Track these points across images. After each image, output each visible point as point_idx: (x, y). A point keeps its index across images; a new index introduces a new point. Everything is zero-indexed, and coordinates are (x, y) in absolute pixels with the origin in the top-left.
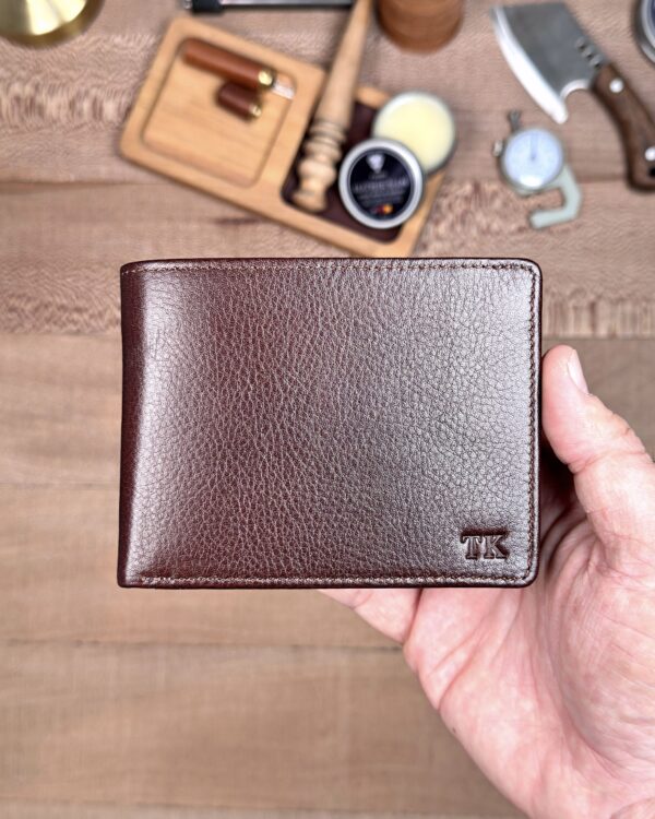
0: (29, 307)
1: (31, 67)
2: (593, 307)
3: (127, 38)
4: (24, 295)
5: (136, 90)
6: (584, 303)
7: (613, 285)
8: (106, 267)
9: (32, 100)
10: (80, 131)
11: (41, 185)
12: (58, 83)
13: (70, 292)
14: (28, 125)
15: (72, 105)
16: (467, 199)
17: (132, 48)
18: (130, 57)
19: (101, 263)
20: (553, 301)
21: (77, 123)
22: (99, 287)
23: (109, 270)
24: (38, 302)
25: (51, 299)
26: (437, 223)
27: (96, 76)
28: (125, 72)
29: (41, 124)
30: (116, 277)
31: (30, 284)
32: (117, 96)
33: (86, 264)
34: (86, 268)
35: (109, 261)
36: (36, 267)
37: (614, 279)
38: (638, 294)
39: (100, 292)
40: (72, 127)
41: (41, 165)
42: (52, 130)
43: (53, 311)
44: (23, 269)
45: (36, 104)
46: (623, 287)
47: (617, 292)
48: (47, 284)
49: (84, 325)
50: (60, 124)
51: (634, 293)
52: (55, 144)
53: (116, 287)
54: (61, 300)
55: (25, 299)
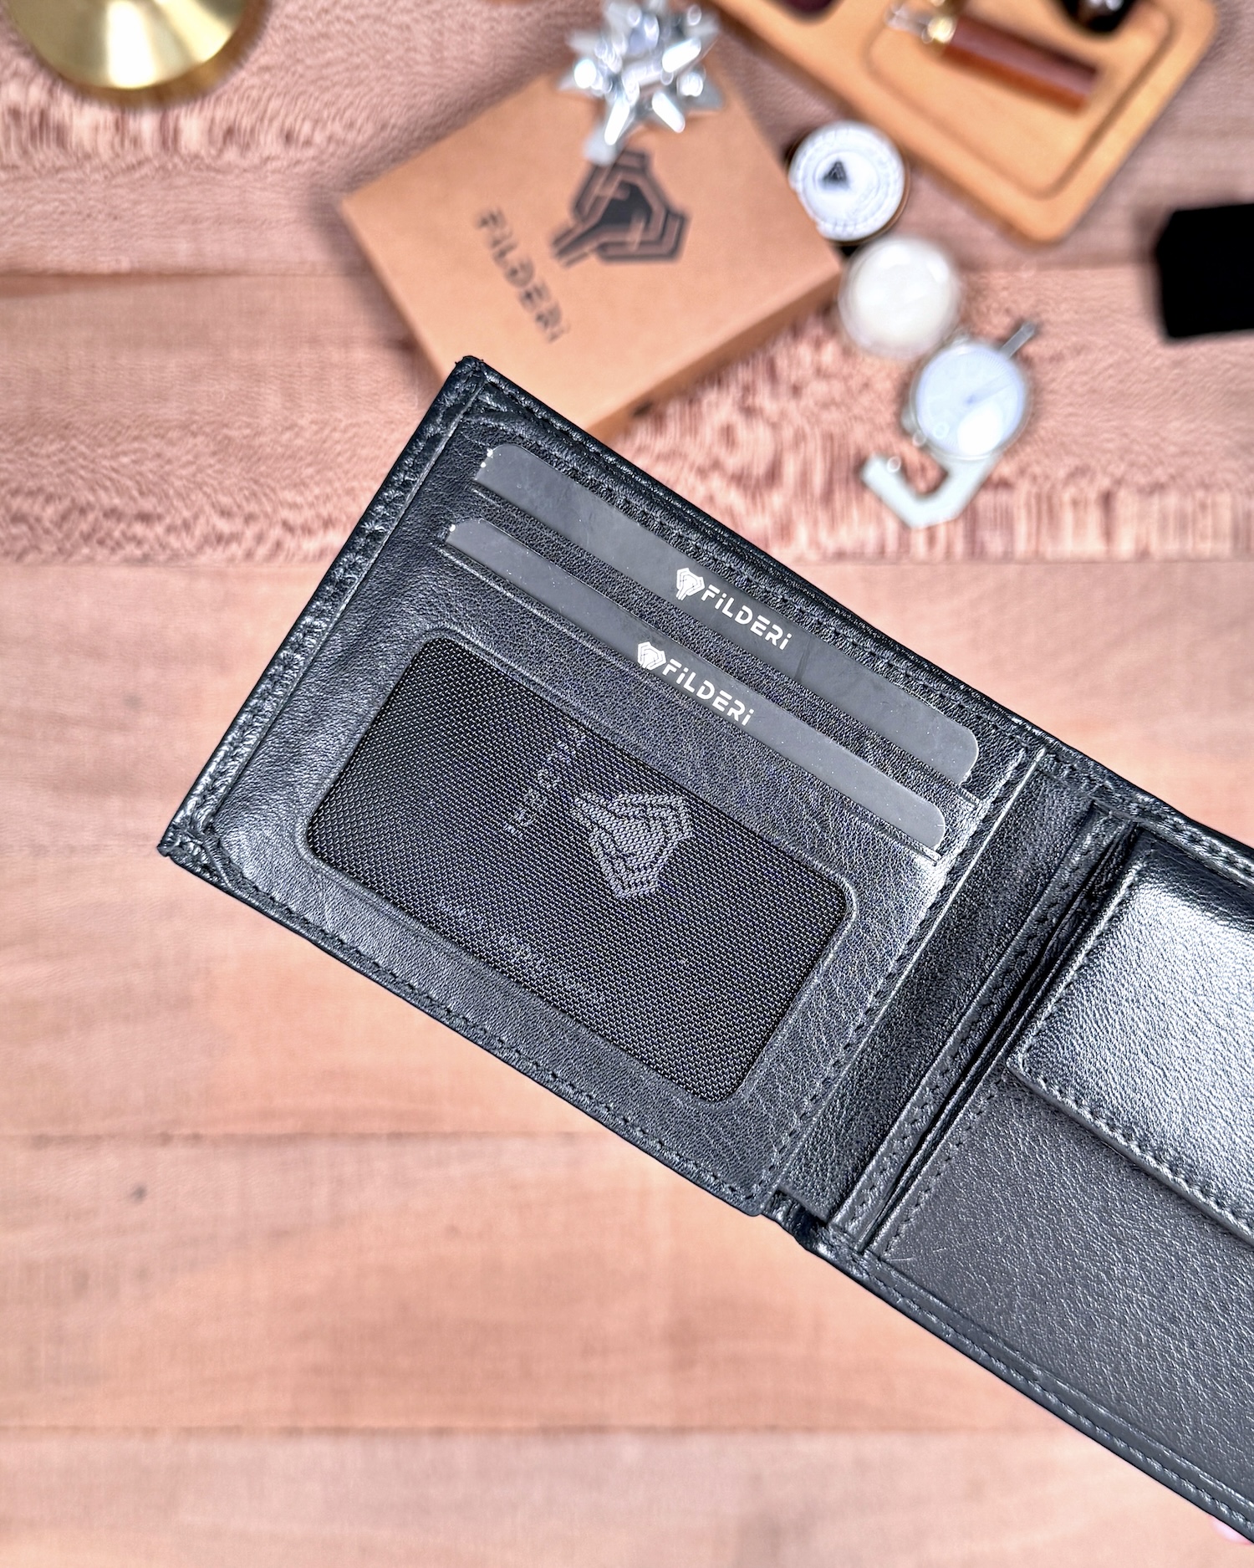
0: (50, 512)
2: (1107, 500)
4: (40, 490)
6: (1092, 494)
7: (1143, 459)
8: (194, 435)
9: (43, 115)
10: (137, 175)
11: (66, 279)
13: (130, 483)
14: (38, 166)
19: (184, 427)
20: (1034, 490)
21: (131, 159)
22: (184, 472)
23: (200, 439)
24: (66, 503)
25: (91, 498)
26: (818, 345)
29: (61, 161)
30: (214, 454)
31: (50, 469)
32: (206, 105)
33: (156, 429)
34: (156, 436)
35: (201, 423)
36: (62, 437)
37: (1146, 447)
38: (1189, 475)
39: (185, 482)
40: (124, 166)
41: (63, 240)
42: (84, 173)
43: (96, 519)
44: (36, 439)
45: (51, 125)
46: (1162, 463)
47: (1150, 472)
48: (83, 467)
49: (157, 547)
50: (97, 161)
51: (1181, 475)
52: (90, 199)
53: (214, 472)
54: (111, 498)
55: (41, 499)
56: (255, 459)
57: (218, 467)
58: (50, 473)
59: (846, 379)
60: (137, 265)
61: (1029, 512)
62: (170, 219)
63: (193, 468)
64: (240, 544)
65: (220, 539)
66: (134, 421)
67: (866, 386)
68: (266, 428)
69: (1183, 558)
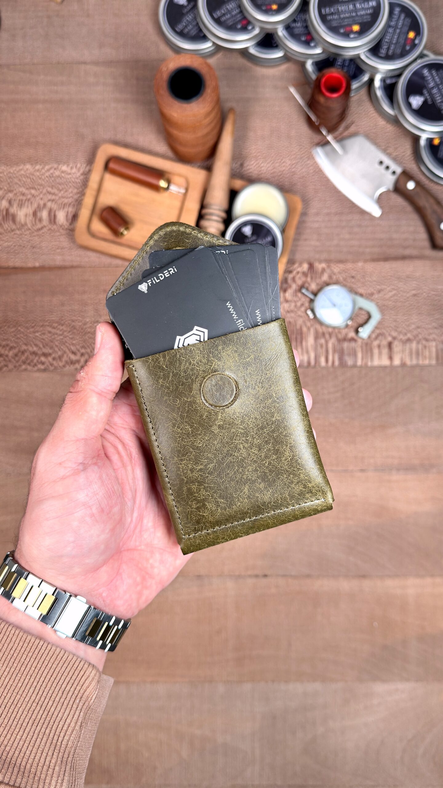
0: (11, 354)
1: (6, 188)
2: (390, 345)
3: (71, 165)
4: (7, 345)
5: (79, 203)
6: (385, 343)
7: (403, 330)
8: (62, 325)
9: (7, 210)
10: (41, 232)
11: (16, 270)
12: (24, 198)
13: (39, 343)
14: (6, 229)
15: (35, 214)
16: (305, 274)
17: (74, 174)
18: (74, 180)
19: (59, 322)
21: (39, 226)
22: (58, 338)
24: (17, 350)
25: (26, 348)
26: (285, 291)
27: (50, 193)
28: (70, 190)
29: (14, 227)
30: (69, 332)
31: (11, 338)
32: (65, 207)
33: (49, 323)
34: (48, 326)
35: (65, 321)
36: (15, 326)
37: (404, 325)
38: (420, 337)
39: (59, 342)
40: (36, 229)
41: (15, 256)
42: (22, 231)
43: (28, 356)
44: (6, 328)
45: (10, 213)
46: (410, 331)
47: (406, 334)
48: (23, 338)
49: (49, 365)
50: (26, 227)
51: (417, 335)
52: (24, 241)
53: (69, 338)
54: (33, 348)
55: (8, 348)
56: (83, 334)
57: (71, 336)
58: (11, 341)
59: (295, 302)
60: (41, 264)
61: (362, 350)
62: (53, 248)
63: (62, 337)
64: (79, 364)
65: (72, 363)
66: (40, 320)
67: (302, 305)
68: (88, 322)
69: (417, 366)
